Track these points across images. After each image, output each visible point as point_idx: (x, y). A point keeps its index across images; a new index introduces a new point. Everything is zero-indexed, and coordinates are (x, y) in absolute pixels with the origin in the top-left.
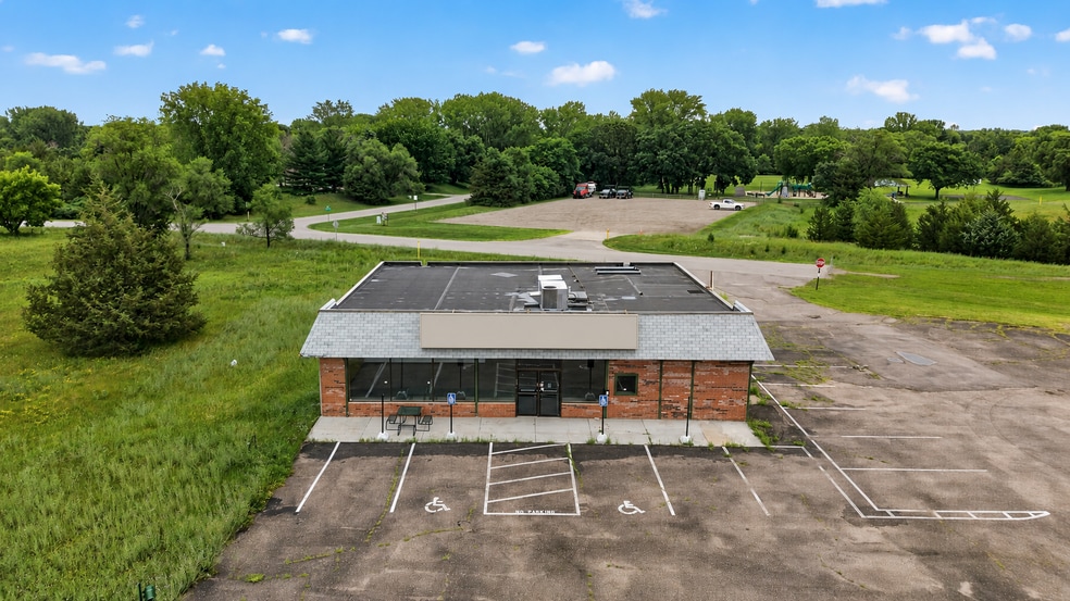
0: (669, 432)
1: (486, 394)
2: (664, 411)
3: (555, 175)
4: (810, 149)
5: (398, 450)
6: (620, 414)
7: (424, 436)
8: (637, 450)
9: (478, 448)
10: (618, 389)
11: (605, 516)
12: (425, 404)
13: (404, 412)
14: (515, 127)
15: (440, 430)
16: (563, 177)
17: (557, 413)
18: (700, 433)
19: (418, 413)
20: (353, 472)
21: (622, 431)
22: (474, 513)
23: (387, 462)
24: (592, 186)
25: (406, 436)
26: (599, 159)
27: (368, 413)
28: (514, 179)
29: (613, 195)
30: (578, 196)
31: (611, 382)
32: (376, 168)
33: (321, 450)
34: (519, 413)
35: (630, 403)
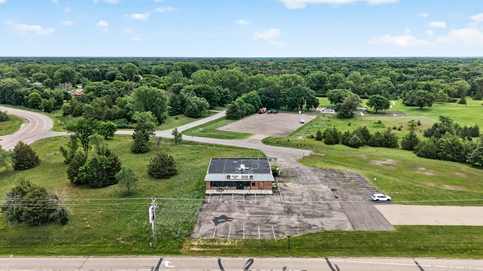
0: (259, 192)
1: (232, 186)
2: (260, 188)
3: (253, 107)
4: (339, 94)
5: (220, 195)
6: (252, 189)
7: (223, 193)
8: (254, 195)
9: (231, 194)
10: (252, 185)
11: (247, 203)
12: (222, 188)
13: (220, 189)
14: (240, 83)
15: (225, 192)
16: (255, 107)
17: (243, 189)
18: (263, 192)
19: (221, 189)
20: (214, 198)
21: (252, 192)
22: (231, 203)
23: (219, 196)
24: (265, 109)
25: (220, 193)
26: (267, 100)
27: (214, 189)
28: (239, 111)
29: (272, 112)
30: (260, 113)
31: (251, 184)
32: (196, 107)
33: (208, 195)
34: (237, 189)
35: (254, 187)
